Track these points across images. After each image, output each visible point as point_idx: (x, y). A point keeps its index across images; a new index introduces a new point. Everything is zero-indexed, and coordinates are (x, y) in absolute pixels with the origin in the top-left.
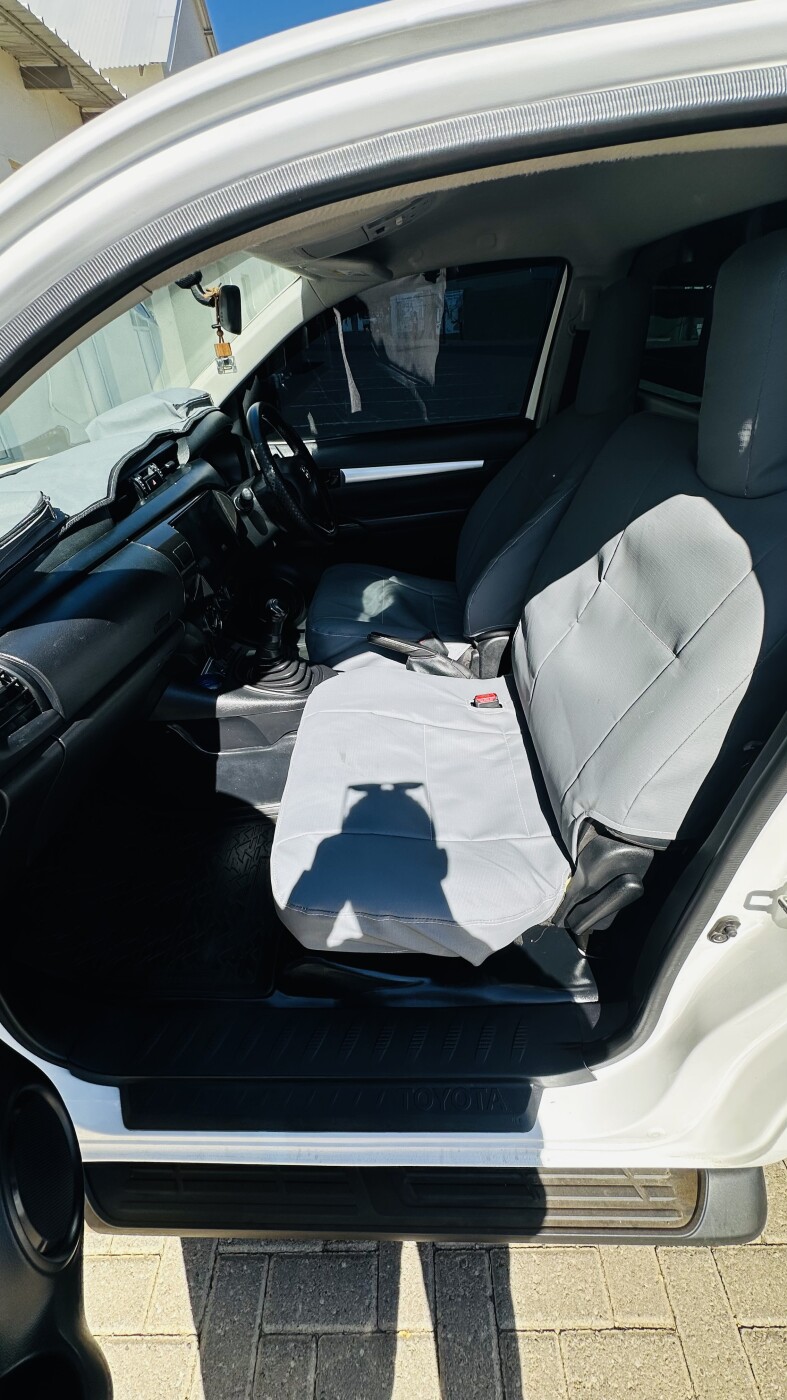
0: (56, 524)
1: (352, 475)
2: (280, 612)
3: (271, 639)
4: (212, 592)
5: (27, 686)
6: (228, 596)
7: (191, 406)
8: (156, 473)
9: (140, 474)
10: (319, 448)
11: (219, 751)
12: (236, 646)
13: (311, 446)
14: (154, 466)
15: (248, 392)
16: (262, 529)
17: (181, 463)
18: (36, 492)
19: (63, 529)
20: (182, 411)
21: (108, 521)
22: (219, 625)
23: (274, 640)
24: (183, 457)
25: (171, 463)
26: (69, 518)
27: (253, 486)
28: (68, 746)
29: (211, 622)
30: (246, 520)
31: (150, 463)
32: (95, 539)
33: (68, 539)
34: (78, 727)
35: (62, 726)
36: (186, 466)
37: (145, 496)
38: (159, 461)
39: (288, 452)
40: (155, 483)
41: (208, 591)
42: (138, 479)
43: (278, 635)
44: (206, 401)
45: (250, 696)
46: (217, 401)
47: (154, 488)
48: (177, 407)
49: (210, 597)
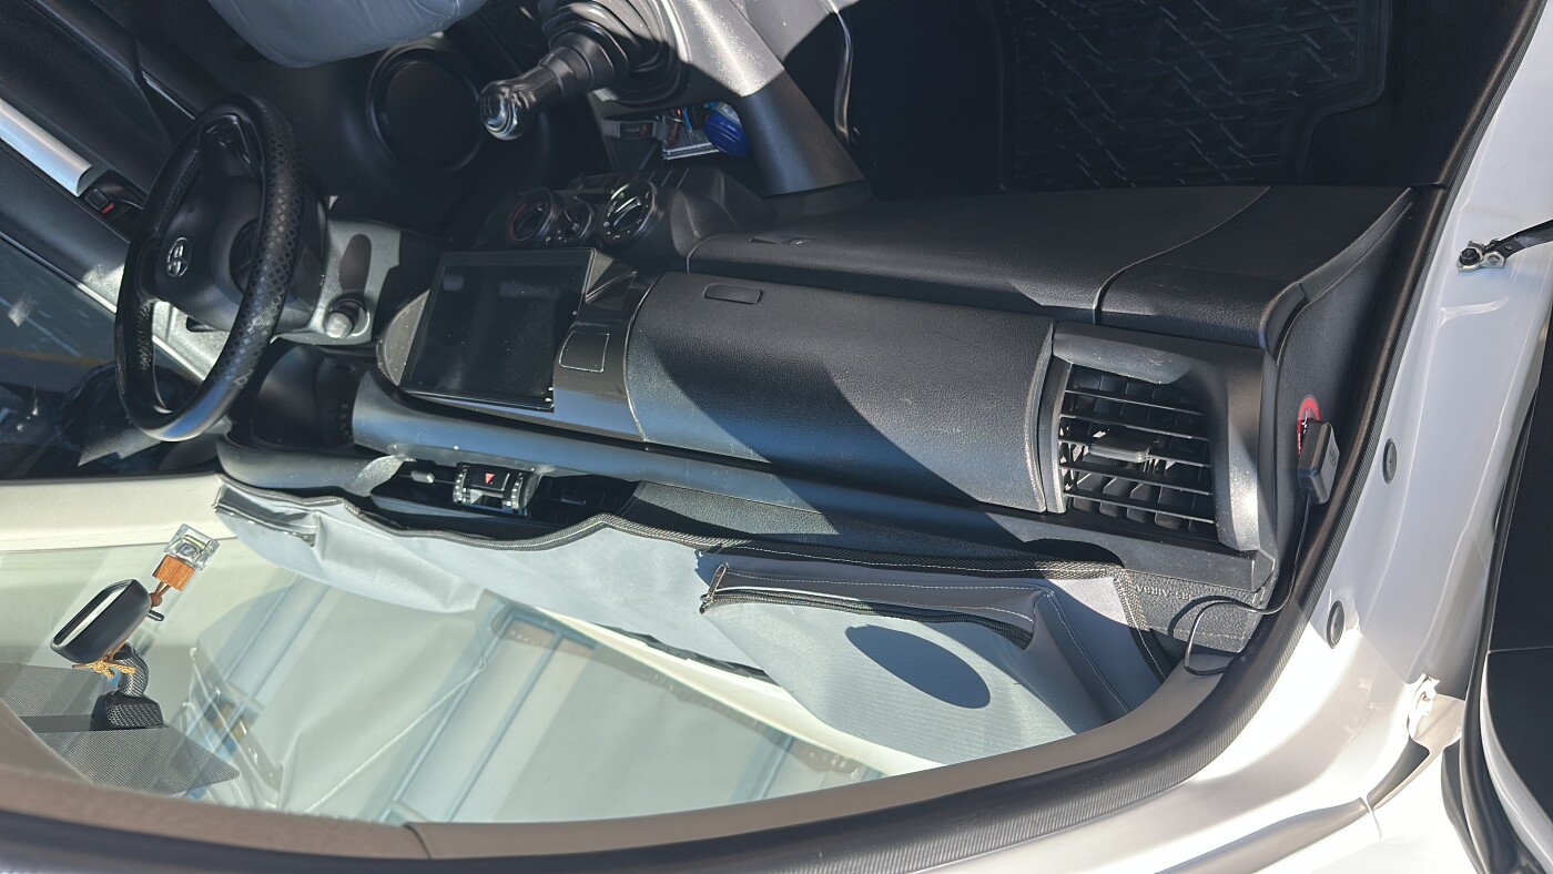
0: (729, 557)
1: (66, 169)
2: (508, 102)
3: (567, 78)
4: (594, 255)
5: (1057, 416)
6: (552, 215)
7: (282, 521)
8: (467, 485)
9: (500, 506)
10: (86, 270)
11: (833, 15)
12: (610, 129)
13: (104, 286)
14: (459, 495)
15: (123, 455)
16: (361, 248)
17: (399, 464)
18: (708, 619)
19: (726, 543)
20: (310, 526)
21: (642, 495)
22: (627, 195)
23: (561, 69)
24: (386, 467)
25: (417, 477)
26: (699, 549)
27: (304, 324)
28: (1093, 286)
29: (636, 214)
30: (373, 288)
31: (459, 506)
32: (695, 491)
33: (735, 526)
34: (1045, 295)
35: (1067, 321)
36: (395, 452)
37: (528, 475)
38: (441, 494)
39: (165, 317)
40: (489, 477)
41: (598, 264)
42: (513, 503)
43: (547, 68)
44: (229, 502)
45: (698, 35)
46: (212, 486)
47: (499, 471)
48: (310, 539)
49: (607, 249)
